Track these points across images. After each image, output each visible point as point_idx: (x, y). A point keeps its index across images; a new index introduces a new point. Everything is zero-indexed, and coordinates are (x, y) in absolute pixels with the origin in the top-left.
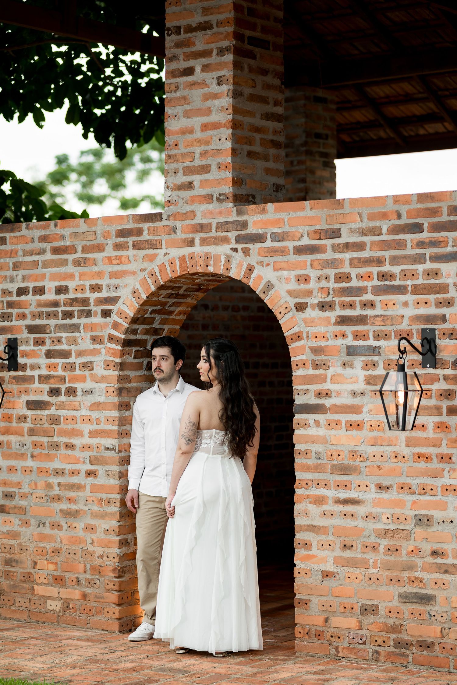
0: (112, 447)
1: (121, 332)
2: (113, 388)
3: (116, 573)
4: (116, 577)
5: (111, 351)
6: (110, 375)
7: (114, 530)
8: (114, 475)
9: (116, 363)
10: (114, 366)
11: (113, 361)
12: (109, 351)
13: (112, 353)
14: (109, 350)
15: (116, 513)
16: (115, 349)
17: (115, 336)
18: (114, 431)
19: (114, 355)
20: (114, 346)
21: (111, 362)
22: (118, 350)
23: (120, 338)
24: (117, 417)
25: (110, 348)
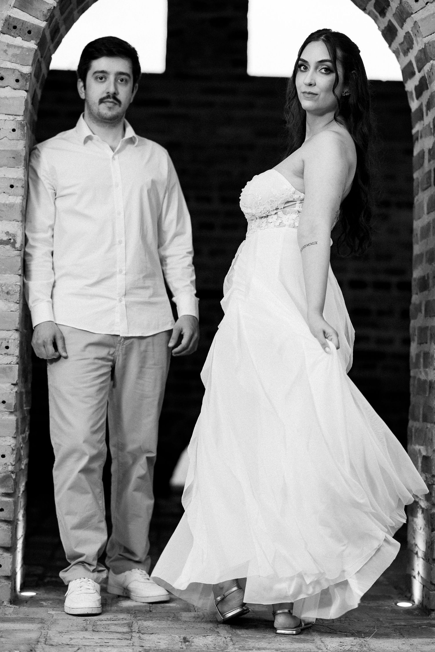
0: (5, 238)
1: (39, 14)
2: (13, 122)
3: (8, 487)
4: (7, 495)
5: (11, 51)
6: (6, 98)
7: (4, 402)
8: (8, 293)
9: (22, 74)
10: (17, 81)
11: (14, 70)
12: (5, 51)
13: (14, 55)
14: (5, 48)
15: (11, 369)
16: (22, 47)
17: (24, 23)
18: (11, 206)
19: (17, 58)
20: (18, 41)
21: (10, 72)
22: (29, 49)
23: (39, 28)
24: (20, 179)
25: (8, 45)
